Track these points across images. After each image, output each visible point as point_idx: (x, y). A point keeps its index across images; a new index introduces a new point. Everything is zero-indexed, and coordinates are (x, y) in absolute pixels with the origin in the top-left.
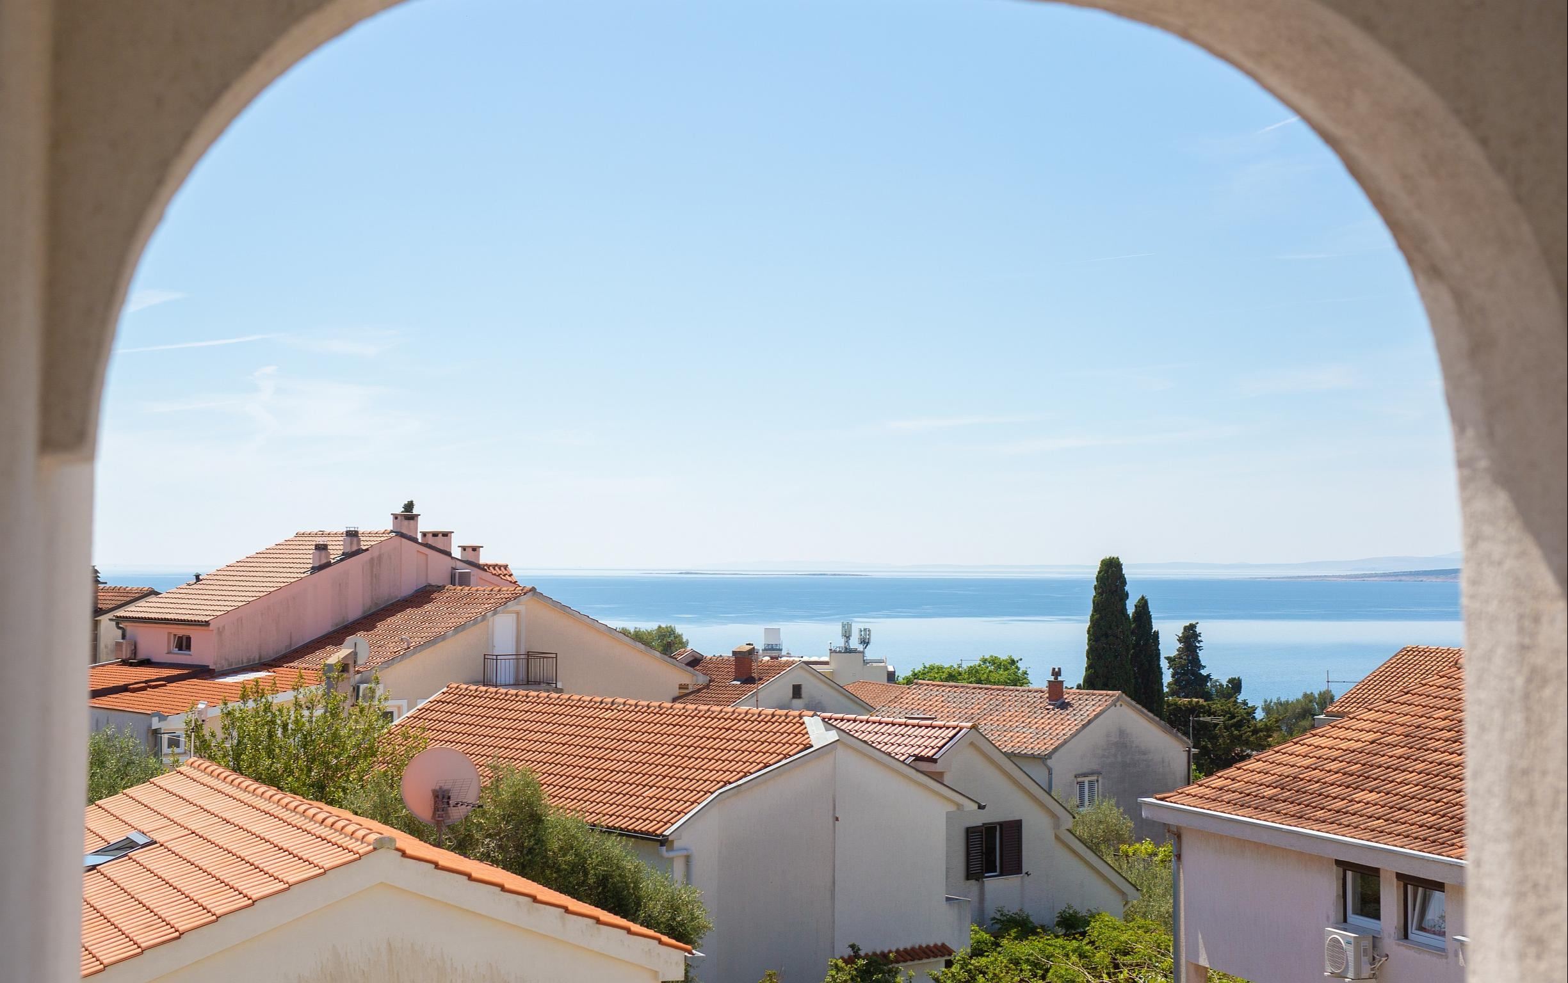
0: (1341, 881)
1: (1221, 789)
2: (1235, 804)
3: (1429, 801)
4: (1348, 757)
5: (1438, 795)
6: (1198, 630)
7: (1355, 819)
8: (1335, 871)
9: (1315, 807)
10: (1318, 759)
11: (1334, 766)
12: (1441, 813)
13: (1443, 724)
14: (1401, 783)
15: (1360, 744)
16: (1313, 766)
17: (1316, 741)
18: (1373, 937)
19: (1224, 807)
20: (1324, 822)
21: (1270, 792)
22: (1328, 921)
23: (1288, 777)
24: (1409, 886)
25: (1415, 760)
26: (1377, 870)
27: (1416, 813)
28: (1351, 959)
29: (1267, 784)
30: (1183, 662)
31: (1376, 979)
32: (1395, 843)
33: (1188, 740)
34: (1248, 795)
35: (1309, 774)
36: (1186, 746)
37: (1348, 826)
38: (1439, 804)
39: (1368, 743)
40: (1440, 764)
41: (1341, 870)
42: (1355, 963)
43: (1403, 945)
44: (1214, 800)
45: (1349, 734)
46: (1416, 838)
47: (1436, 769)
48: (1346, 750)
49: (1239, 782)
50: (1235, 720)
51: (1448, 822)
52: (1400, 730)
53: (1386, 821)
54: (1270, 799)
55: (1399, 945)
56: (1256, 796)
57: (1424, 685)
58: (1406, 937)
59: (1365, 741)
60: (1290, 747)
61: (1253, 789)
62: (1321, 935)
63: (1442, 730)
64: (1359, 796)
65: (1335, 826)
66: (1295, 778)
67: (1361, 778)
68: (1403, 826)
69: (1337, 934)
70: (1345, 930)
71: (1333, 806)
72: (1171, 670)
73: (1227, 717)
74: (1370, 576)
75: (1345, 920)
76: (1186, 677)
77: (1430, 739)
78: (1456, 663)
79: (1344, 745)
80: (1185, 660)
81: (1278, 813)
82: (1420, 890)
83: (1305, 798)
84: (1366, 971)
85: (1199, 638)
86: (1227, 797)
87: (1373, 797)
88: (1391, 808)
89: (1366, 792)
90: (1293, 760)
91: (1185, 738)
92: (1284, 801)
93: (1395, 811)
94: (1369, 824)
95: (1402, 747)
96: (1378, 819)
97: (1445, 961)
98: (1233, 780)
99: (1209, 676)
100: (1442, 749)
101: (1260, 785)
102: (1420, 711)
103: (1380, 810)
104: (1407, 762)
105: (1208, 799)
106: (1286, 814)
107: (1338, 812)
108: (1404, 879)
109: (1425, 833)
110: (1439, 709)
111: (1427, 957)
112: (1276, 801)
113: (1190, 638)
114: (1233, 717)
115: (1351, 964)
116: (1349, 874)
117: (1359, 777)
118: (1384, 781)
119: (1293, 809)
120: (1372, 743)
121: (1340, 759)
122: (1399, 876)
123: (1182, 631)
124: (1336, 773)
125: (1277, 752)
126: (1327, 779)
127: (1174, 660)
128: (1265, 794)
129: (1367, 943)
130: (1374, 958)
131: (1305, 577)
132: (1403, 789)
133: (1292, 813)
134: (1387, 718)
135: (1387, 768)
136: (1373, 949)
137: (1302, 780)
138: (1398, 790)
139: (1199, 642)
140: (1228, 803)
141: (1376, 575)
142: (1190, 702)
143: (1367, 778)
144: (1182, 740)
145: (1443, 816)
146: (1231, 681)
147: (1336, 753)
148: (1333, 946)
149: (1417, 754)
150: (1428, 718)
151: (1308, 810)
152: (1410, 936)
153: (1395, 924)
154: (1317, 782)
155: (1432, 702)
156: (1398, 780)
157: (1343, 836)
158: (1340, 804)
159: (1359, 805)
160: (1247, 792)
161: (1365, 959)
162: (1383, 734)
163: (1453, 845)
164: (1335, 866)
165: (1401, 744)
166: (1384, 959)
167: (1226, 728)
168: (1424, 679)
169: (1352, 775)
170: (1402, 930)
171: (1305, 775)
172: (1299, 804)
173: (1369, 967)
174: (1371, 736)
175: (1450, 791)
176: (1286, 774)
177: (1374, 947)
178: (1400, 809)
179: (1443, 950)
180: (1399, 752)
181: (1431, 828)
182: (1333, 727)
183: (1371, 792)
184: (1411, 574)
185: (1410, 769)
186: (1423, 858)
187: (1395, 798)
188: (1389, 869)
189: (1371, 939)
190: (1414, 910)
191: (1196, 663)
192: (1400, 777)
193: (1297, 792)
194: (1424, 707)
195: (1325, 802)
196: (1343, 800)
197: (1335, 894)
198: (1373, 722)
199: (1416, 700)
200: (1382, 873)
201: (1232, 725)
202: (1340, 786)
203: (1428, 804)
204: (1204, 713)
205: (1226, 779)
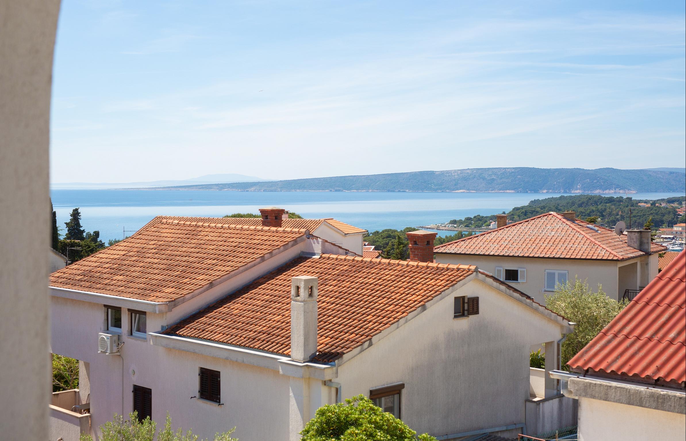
0: (106, 314)
1: (58, 277)
2: (63, 283)
3: (143, 278)
4: (113, 262)
5: (146, 276)
6: (79, 211)
7: (112, 287)
8: (103, 309)
9: (97, 283)
10: (101, 263)
11: (107, 266)
12: (147, 283)
13: (152, 247)
14: (133, 271)
15: (119, 256)
16: (98, 266)
17: (101, 255)
18: (118, 335)
19: (59, 285)
20: (99, 289)
21: (79, 278)
22: (101, 330)
23: (87, 271)
24: (133, 314)
25: (140, 262)
26: (120, 308)
27: (137, 283)
28: (109, 345)
29: (78, 274)
30: (73, 225)
31: (119, 352)
32: (127, 296)
33: (66, 258)
34: (70, 279)
35: (96, 269)
36: (65, 260)
37: (109, 290)
38: (147, 279)
39: (122, 256)
40: (149, 263)
41: (106, 309)
42: (110, 348)
43: (130, 338)
44: (55, 282)
45: (115, 252)
46: (136, 294)
47: (147, 265)
48: (113, 259)
49: (67, 274)
50: (90, 249)
51: (149, 287)
52: (136, 249)
53: (125, 287)
54: (78, 280)
55: (129, 338)
56: (73, 280)
57: (147, 231)
58: (131, 334)
59: (121, 255)
60: (90, 258)
61: (72, 276)
62: (98, 336)
63: (152, 249)
64: (115, 277)
65: (104, 290)
66: (90, 271)
67: (117, 270)
68: (132, 289)
69: (104, 335)
70: (108, 333)
71: (104, 282)
72: (67, 228)
73: (87, 247)
74: (158, 188)
75: (108, 329)
76: (74, 231)
77: (147, 253)
78: (161, 222)
79: (112, 257)
80: (73, 224)
81: (81, 286)
82: (138, 315)
83: (93, 279)
84: (115, 349)
85: (80, 215)
86: (60, 281)
87: (121, 277)
88: (128, 282)
89: (119, 276)
90: (90, 264)
91: (65, 257)
92: (84, 281)
93: (129, 283)
94: (118, 289)
95: (135, 257)
96: (122, 287)
97: (146, 343)
98: (64, 273)
99: (84, 230)
100: (151, 257)
101: (75, 275)
102: (144, 241)
103: (123, 283)
104: (137, 263)
105: (52, 281)
106: (84, 287)
107: (106, 285)
108: (131, 311)
109: (140, 291)
110: (152, 240)
111: (139, 342)
112: (81, 281)
113: (76, 214)
114: (89, 247)
115: (109, 347)
116: (110, 310)
117: (116, 270)
118: (126, 271)
119: (88, 284)
120: (124, 255)
121: (110, 263)
122: (129, 310)
123: (72, 211)
124: (107, 268)
125: (84, 261)
126: (103, 271)
127: (69, 224)
128: (77, 278)
129: (116, 338)
130: (119, 344)
131: (131, 189)
132: (134, 274)
133: (87, 286)
134: (131, 245)
135: (128, 266)
136: (118, 340)
137: (93, 272)
138: (131, 275)
139: (80, 216)
140: (61, 283)
141: (161, 188)
142: (71, 242)
143: (120, 270)
144: (63, 257)
145: (148, 284)
146: (95, 232)
147: (108, 260)
148: (102, 340)
149: (141, 259)
150: (147, 244)
151: (94, 285)
152: (133, 334)
153: (127, 329)
154: (99, 273)
155: (150, 238)
156: (132, 270)
157: (106, 294)
158: (107, 281)
159: (115, 281)
160: (69, 278)
161: (114, 345)
162: (128, 251)
163: (150, 296)
164: (104, 307)
165: (135, 256)
166: (123, 344)
167: (86, 252)
168: (147, 228)
169: (114, 269)
170: (130, 332)
171: (94, 270)
172: (90, 282)
173: (116, 348)
174: (124, 253)
175: (152, 274)
176: (86, 270)
177: (119, 339)
178: (131, 282)
179: (145, 339)
180: (134, 258)
181: (142, 289)
182: (109, 249)
183: (120, 276)
184: (175, 187)
185: (137, 266)
186: (137, 302)
187: (130, 278)
188: (125, 307)
189: (117, 336)
190: (135, 323)
191: (78, 225)
192: (133, 269)
193: (90, 277)
194: (146, 240)
195: (101, 281)
196: (109, 279)
197: (104, 319)
198: (125, 246)
199: (144, 237)
200: (122, 309)
201: (89, 251)
202: (108, 274)
203: (142, 280)
204: (77, 246)
205: (61, 273)
